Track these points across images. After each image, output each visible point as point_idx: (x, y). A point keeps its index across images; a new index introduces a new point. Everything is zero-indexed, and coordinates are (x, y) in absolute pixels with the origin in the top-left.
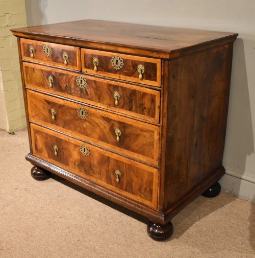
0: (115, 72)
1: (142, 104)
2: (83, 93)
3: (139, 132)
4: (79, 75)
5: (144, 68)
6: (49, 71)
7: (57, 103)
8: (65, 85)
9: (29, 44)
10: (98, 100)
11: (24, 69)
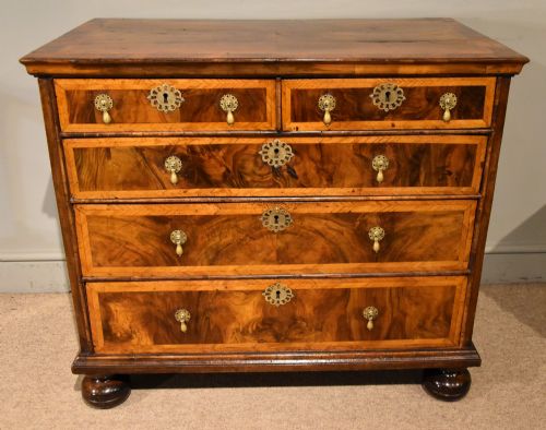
0: (382, 116)
1: (444, 167)
2: (283, 176)
3: (428, 221)
4: (270, 140)
5: (455, 98)
6: (167, 148)
7: (191, 216)
8: (223, 170)
9: (92, 92)
10: (325, 183)
11: (70, 156)
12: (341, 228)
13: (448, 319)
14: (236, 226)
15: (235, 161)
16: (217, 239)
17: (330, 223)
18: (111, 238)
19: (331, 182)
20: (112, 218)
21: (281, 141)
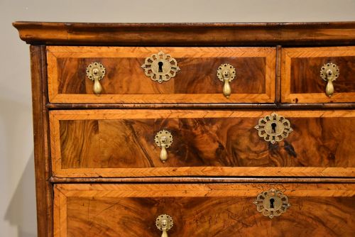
2: (279, 153)
4: (267, 114)
6: (159, 121)
7: (181, 198)
8: (216, 146)
9: (84, 60)
10: (326, 161)
11: (56, 129)
15: (228, 137)
16: (207, 225)
17: (332, 209)
18: (90, 224)
19: (332, 160)
20: (94, 199)
21: (278, 114)
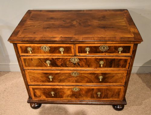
0: (102, 52)
1: (119, 64)
2: (76, 65)
3: (114, 75)
4: (73, 57)
5: (122, 49)
6: (47, 59)
7: (54, 73)
8: (61, 63)
9: (26, 47)
10: (87, 67)
11: (23, 60)
12: (91, 76)
13: (119, 95)
14: (65, 75)
15: (64, 62)
16: (60, 78)
17: (89, 75)
18: (34, 77)
19: (89, 66)
20: (34, 73)
21: (76, 57)
